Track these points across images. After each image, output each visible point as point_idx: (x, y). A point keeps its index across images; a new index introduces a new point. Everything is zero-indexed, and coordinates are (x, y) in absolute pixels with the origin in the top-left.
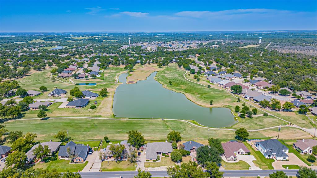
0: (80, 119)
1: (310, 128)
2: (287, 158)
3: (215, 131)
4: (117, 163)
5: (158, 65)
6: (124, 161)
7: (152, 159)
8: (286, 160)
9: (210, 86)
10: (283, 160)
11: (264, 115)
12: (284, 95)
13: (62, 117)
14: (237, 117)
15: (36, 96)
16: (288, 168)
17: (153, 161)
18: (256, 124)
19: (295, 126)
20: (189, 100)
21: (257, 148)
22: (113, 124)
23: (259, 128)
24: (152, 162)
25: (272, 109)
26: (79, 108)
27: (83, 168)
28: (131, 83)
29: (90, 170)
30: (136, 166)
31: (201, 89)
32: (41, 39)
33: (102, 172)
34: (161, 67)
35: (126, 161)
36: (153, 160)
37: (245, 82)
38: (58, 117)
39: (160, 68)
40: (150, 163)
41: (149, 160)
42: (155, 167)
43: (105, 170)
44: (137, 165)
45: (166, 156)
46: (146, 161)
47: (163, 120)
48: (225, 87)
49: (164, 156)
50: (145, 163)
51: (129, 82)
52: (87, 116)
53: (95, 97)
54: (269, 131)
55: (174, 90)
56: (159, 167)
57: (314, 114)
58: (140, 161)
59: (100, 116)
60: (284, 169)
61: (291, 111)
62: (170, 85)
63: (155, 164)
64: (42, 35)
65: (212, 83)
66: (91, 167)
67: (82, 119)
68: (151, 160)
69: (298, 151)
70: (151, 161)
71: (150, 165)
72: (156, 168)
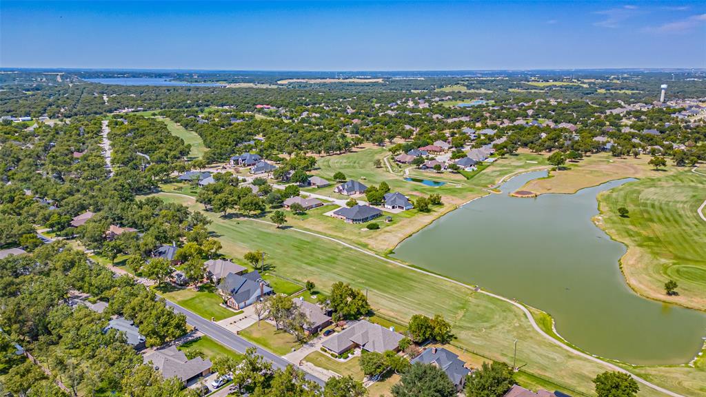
5: (651, 162)
7: (331, 350)
15: (319, 187)
22: (366, 267)
24: (330, 356)
26: (351, 222)
27: (225, 318)
28: (520, 196)
29: (229, 325)
30: (294, 350)
32: (464, 85)
33: (239, 336)
34: (663, 168)
38: (306, 229)
39: (657, 170)
40: (324, 355)
43: (246, 334)
44: (298, 349)
46: (321, 349)
47: (476, 290)
50: (315, 351)
51: (518, 193)
52: (347, 239)
53: (403, 208)
58: (312, 345)
62: (617, 218)
64: (479, 75)
66: (235, 322)
70: (329, 353)
72: (319, 369)
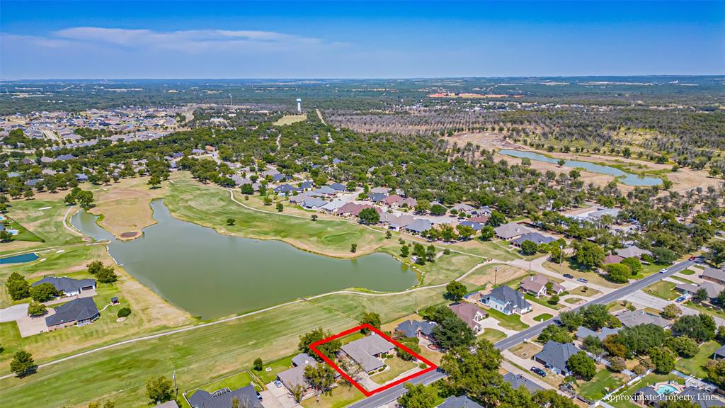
0: (127, 346)
1: (513, 260)
2: (530, 308)
3: (408, 295)
4: (328, 395)
5: (150, 183)
8: (531, 311)
9: (317, 217)
10: (527, 312)
11: (445, 253)
12: (439, 215)
13: (67, 355)
14: (413, 265)
16: (542, 320)
17: (380, 371)
18: (448, 270)
19: (494, 261)
20: (305, 250)
21: (488, 305)
23: (458, 275)
25: (444, 241)
26: (88, 323)
31: (302, 225)
34: (158, 185)
36: (378, 369)
37: (362, 200)
38: (57, 358)
41: (374, 371)
42: (393, 379)
47: (306, 300)
48: (342, 214)
49: (387, 358)
50: (370, 378)
52: (133, 335)
53: (91, 287)
54: (473, 276)
55: (251, 236)
56: (398, 375)
57: (501, 238)
58: (360, 379)
59: (165, 327)
60: (538, 323)
61: (470, 239)
62: (230, 227)
63: (388, 374)
65: (310, 209)
67: (131, 345)
69: (531, 295)
71: (381, 378)
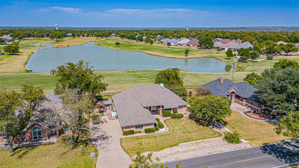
4: (16, 156)
6: (46, 144)
7: (141, 126)
17: (147, 131)
24: (144, 134)
30: (93, 154)
35: (53, 143)
36: (144, 128)
40: (137, 138)
41: (134, 129)
42: (162, 149)
44: (96, 151)
45: (174, 117)
46: (125, 133)
49: (170, 118)
50: (121, 139)
56: (176, 145)
58: (104, 138)
63: (158, 139)
68: (138, 130)
70: (140, 132)
71: (141, 144)
72: (167, 151)
